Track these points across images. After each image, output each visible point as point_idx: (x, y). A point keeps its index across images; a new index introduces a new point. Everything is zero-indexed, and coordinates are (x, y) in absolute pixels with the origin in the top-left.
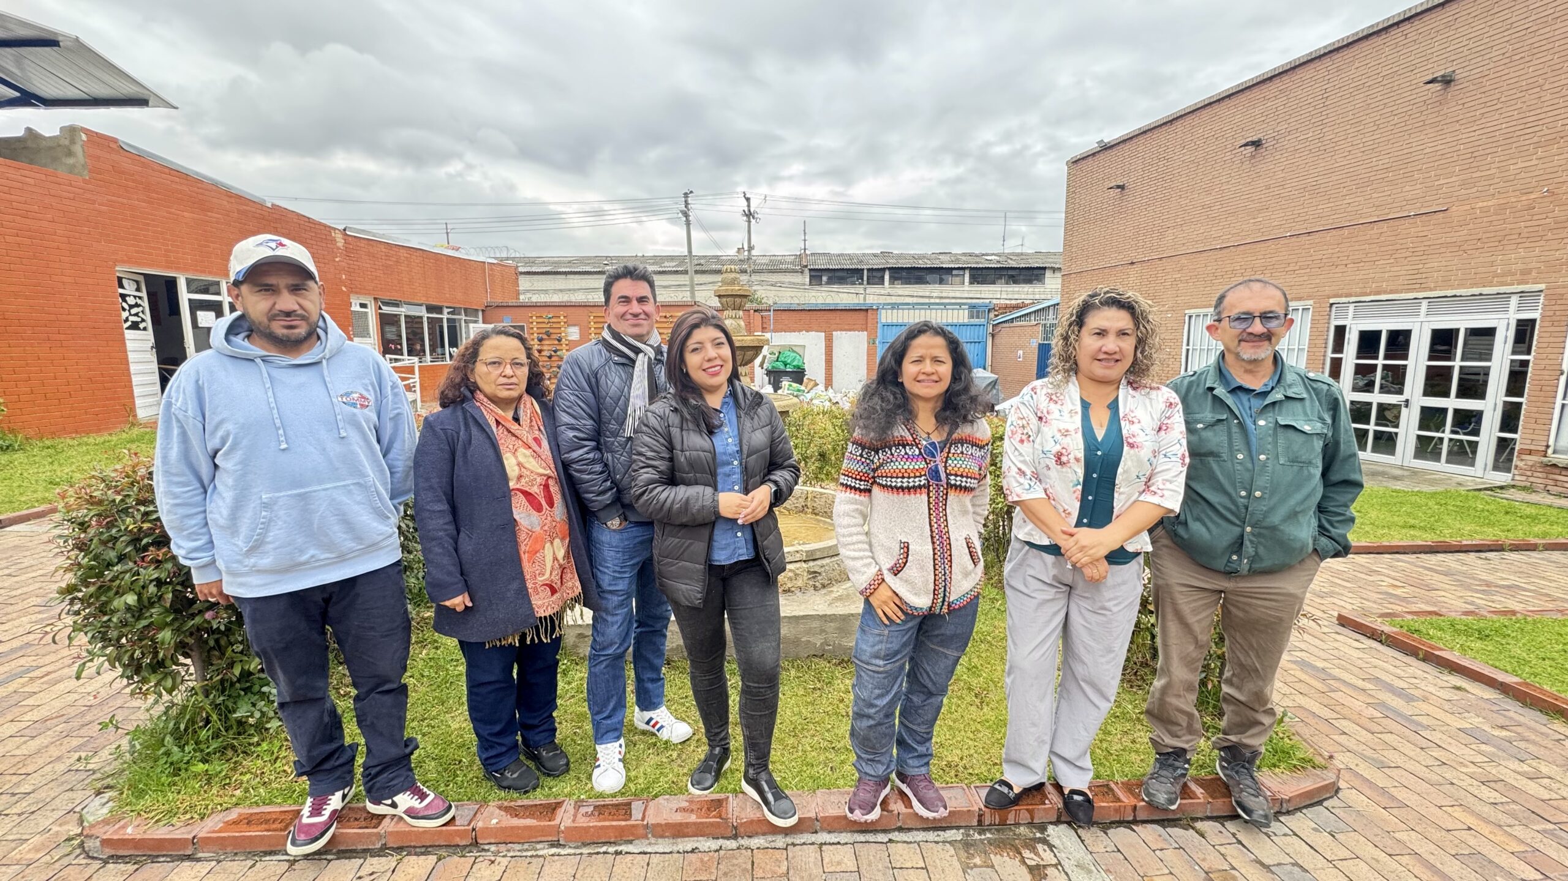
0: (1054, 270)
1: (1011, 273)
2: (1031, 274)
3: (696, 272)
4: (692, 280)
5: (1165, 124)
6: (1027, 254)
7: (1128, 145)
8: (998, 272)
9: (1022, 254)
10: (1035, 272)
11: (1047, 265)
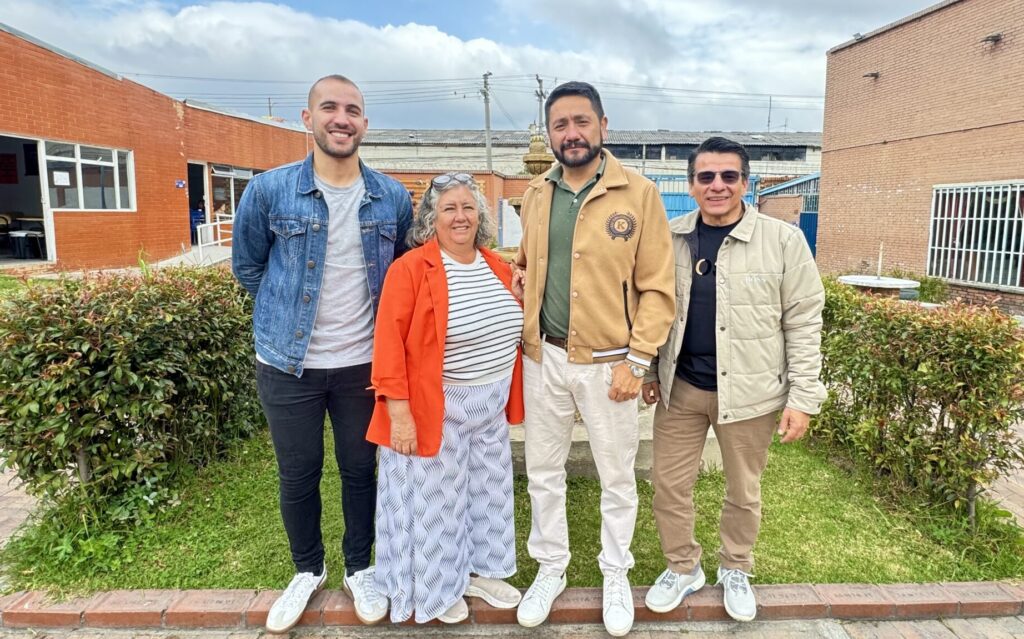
0: (814, 148)
1: (775, 150)
2: (794, 152)
3: (494, 145)
4: (489, 152)
5: (914, 20)
6: (788, 134)
7: (881, 38)
8: (764, 150)
9: (785, 134)
10: (797, 150)
11: (808, 144)
